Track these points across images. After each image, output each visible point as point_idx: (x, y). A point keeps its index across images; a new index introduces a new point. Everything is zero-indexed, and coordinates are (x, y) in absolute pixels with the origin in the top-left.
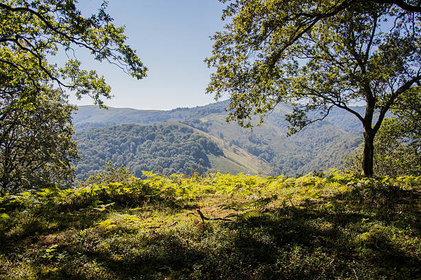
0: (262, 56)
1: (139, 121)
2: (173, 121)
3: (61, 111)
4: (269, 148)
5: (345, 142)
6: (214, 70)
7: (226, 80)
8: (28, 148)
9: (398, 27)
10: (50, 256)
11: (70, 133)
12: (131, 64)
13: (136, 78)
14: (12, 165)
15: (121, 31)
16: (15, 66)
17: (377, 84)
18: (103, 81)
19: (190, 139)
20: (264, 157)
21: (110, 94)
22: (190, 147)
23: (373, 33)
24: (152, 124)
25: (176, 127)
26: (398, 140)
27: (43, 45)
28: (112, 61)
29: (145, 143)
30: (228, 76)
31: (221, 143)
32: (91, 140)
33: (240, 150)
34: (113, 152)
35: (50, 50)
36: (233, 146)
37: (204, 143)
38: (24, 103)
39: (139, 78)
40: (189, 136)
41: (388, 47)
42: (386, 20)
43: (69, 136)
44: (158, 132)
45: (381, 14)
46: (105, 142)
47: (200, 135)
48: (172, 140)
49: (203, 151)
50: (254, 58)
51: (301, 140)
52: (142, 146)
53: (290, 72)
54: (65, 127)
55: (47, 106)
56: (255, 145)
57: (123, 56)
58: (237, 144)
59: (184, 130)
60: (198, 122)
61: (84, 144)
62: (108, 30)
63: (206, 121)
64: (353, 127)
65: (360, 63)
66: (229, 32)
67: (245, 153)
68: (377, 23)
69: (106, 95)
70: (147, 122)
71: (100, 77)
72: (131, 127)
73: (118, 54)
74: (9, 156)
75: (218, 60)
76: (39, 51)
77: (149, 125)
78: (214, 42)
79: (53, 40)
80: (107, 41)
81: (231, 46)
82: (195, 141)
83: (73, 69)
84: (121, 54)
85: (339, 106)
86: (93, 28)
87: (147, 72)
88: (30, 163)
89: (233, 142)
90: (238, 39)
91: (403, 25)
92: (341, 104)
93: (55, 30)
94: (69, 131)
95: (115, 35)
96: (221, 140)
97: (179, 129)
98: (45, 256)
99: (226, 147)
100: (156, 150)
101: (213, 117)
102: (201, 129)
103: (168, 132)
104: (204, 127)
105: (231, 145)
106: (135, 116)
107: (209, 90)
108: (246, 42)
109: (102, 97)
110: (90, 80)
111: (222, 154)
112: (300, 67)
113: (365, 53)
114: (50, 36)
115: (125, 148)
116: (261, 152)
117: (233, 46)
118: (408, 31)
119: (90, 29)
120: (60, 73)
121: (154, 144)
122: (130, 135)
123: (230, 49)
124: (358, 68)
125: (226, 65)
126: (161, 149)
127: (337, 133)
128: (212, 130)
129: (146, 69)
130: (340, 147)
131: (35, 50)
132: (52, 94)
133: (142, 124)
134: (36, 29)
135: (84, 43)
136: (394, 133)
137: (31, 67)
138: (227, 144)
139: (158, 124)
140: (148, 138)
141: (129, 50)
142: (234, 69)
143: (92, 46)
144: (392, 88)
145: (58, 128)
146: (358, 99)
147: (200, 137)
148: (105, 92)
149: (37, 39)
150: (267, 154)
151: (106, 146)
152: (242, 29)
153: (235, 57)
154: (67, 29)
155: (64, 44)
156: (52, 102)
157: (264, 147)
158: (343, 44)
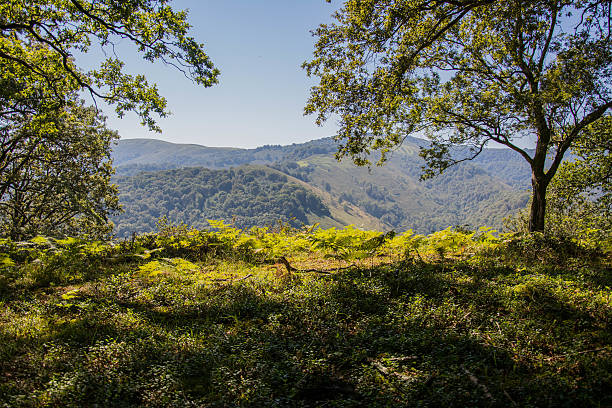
0: (386, 62)
1: (208, 164)
2: (259, 164)
3: (95, 138)
4: (396, 207)
5: (506, 201)
6: (316, 81)
7: (333, 96)
8: (48, 193)
9: (586, 24)
10: (68, 305)
11: (108, 174)
12: (196, 64)
13: (202, 85)
14: (25, 217)
15: (183, 17)
16: (28, 67)
17: (554, 110)
18: (155, 90)
19: (282, 190)
20: (389, 220)
21: (165, 110)
22: (281, 202)
23: (551, 34)
24: (227, 168)
25: (262, 173)
26: (583, 194)
27: (69, 37)
28: (169, 60)
29: (217, 195)
30: (336, 90)
31: (326, 198)
32: (139, 189)
33: (355, 208)
34: (170, 206)
35: (79, 45)
36: (345, 202)
37: (302, 197)
38: (42, 122)
39: (207, 85)
40: (280, 187)
41: (571, 54)
42: (569, 14)
43: (108, 177)
44: (236, 181)
45: (562, 5)
46: (160, 193)
47: (297, 185)
48: (256, 192)
49: (301, 208)
50: (374, 64)
51: (443, 196)
52: (212, 200)
53: (428, 90)
54: (101, 165)
55: (75, 132)
56: (376, 202)
57: (184, 54)
58: (350, 199)
59: (273, 178)
60: (294, 166)
61: (129, 194)
62: (163, 15)
63: (306, 165)
64: (520, 178)
65: (530, 79)
66: (339, 24)
67: (361, 213)
68: (558, 18)
69: (159, 111)
70: (221, 165)
71: (150, 85)
72: (197, 172)
73: (177, 50)
74: (19, 203)
75: (322, 66)
76: (64, 45)
77: (222, 169)
78: (317, 39)
79: (84, 30)
80: (161, 31)
81: (341, 45)
82: (288, 193)
83: (113, 72)
84: (181, 51)
85: (497, 140)
86: (142, 11)
87: (218, 77)
88: (50, 214)
89: (345, 197)
90: (352, 35)
91: (594, 21)
92: (501, 138)
93: (87, 13)
94: (106, 171)
95: (173, 23)
96: (327, 194)
97: (267, 176)
98: (60, 305)
99: (334, 204)
100: (233, 205)
101: (316, 159)
102: (299, 177)
103: (251, 179)
104: (302, 174)
105: (340, 201)
106: (203, 156)
107: (309, 110)
108: (363, 38)
109: (153, 115)
110: (136, 90)
111: (328, 214)
112: (443, 82)
113: (537, 63)
114: (80, 24)
115: (188, 202)
116: (384, 212)
117: (345, 45)
118: (601, 31)
119: (137, 13)
120: (94, 79)
121: (229, 197)
122: (195, 184)
123: (339, 50)
124: (528, 87)
125: (333, 72)
126: (240, 204)
127: (495, 187)
128: (315, 179)
129: (217, 72)
130: (499, 207)
131: (58, 43)
132: (82, 114)
133: (213, 168)
134: (60, 12)
135: (128, 33)
136: (577, 183)
137: (51, 70)
138: (336, 199)
139: (237, 167)
140: (221, 188)
141: (194, 44)
142: (345, 79)
143: (140, 39)
144: (575, 115)
145: (91, 166)
146: (526, 132)
147: (296, 188)
148: (158, 106)
149: (62, 29)
150: (392, 216)
151: (161, 198)
152: (358, 20)
153: (347, 61)
154: (104, 12)
155: (100, 36)
156: (82, 126)
157: (389, 205)
158: (504, 48)
